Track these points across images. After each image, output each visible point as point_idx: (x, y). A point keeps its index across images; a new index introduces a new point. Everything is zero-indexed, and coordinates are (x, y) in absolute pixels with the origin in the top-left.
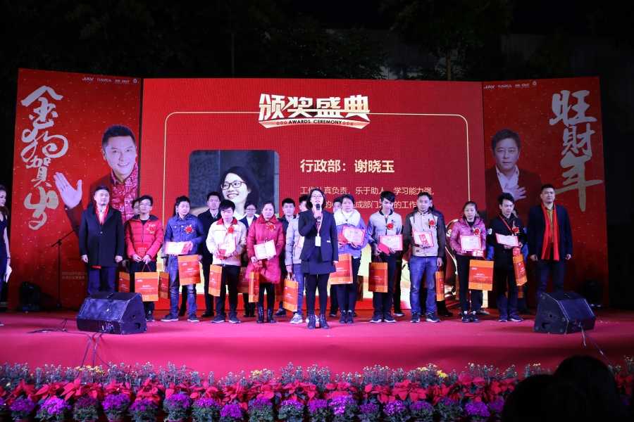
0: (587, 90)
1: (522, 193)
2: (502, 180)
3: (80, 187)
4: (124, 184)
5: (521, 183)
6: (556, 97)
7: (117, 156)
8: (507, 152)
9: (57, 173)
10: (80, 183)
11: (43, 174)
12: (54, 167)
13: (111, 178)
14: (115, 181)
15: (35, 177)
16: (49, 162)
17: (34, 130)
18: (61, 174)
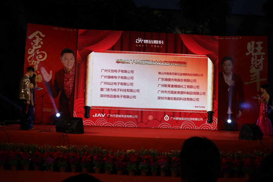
0: (262, 41)
1: (233, 83)
2: (225, 77)
3: (51, 74)
4: (69, 73)
5: (233, 79)
6: (249, 44)
7: (67, 61)
8: (228, 66)
9: (42, 67)
10: (51, 72)
11: (36, 68)
12: (42, 64)
13: (64, 70)
16: (39, 62)
17: (33, 49)
18: (44, 68)
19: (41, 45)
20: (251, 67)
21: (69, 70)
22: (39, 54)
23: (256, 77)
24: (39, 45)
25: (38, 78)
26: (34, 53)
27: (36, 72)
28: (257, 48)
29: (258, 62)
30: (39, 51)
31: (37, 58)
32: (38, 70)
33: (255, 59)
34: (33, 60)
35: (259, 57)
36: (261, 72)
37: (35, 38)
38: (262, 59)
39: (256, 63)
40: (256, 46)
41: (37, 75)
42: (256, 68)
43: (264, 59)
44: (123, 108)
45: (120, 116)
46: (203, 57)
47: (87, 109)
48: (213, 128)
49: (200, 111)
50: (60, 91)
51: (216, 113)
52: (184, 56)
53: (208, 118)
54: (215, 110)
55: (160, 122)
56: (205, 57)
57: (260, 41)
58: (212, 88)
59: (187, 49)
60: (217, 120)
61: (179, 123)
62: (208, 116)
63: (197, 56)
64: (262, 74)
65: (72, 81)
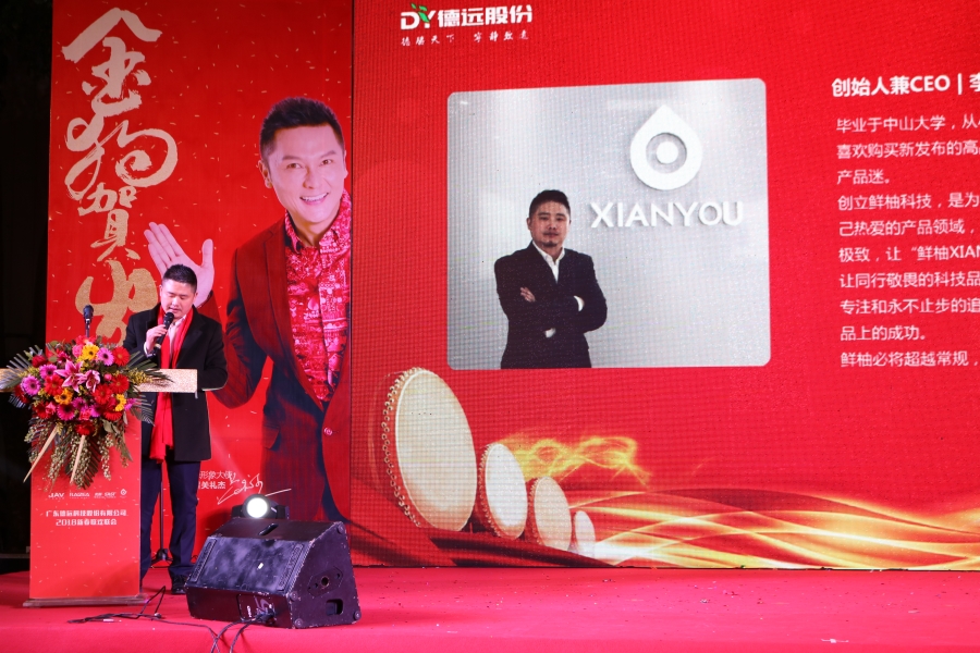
3: (208, 259)
4: (318, 248)
7: (298, 176)
9: (152, 224)
10: (208, 247)
11: (118, 229)
12: (146, 208)
13: (285, 232)
14: (295, 240)
15: (100, 237)
16: (133, 197)
17: (94, 120)
18: (162, 226)
19: (142, 90)
21: (318, 230)
22: (130, 147)
24: (127, 95)
25: (132, 294)
26: (99, 145)
27: (119, 254)
30: (130, 131)
31: (120, 169)
32: (128, 245)
34: (97, 182)
37: (100, 54)
41: (128, 272)
50: (269, 364)
65: (336, 293)
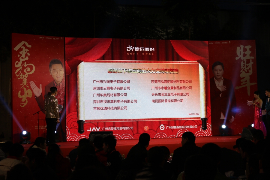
0: (251, 45)
1: (225, 88)
2: (217, 83)
3: (41, 88)
4: (60, 86)
5: (224, 84)
6: (238, 48)
7: (56, 73)
8: (218, 71)
9: (31, 81)
10: (41, 85)
11: (25, 82)
12: (30, 78)
13: (54, 83)
15: (22, 83)
16: (27, 76)
17: (20, 62)
18: (33, 82)
19: (28, 56)
20: (241, 71)
21: (59, 83)
22: (27, 67)
23: (246, 81)
24: (26, 57)
25: (28, 94)
26: (21, 66)
27: (25, 86)
28: (246, 53)
29: (247, 67)
30: (26, 64)
31: (25, 71)
32: (27, 85)
33: (244, 63)
34: (21, 73)
35: (248, 61)
36: (250, 76)
37: (21, 49)
38: (251, 63)
39: (245, 67)
40: (245, 50)
41: (27, 90)
42: (246, 73)
43: (253, 63)
44: (118, 120)
45: (115, 129)
46: (194, 63)
47: (81, 123)
48: (207, 135)
49: (194, 118)
51: (210, 119)
52: (176, 62)
53: (202, 125)
54: (208, 116)
55: (156, 132)
56: (196, 63)
57: (249, 45)
58: (205, 94)
59: (178, 55)
60: (211, 126)
61: (174, 131)
62: (202, 123)
63: (189, 63)
64: (252, 79)
65: (63, 94)
